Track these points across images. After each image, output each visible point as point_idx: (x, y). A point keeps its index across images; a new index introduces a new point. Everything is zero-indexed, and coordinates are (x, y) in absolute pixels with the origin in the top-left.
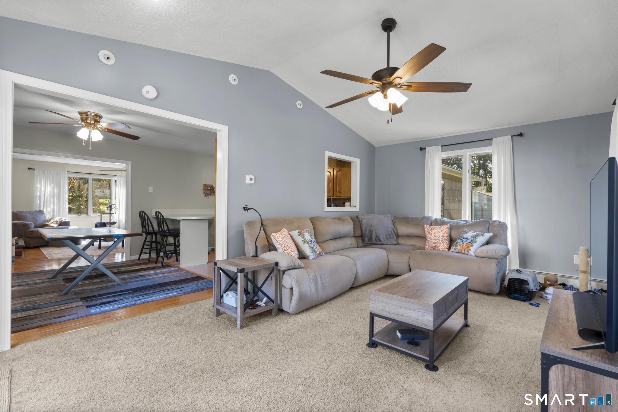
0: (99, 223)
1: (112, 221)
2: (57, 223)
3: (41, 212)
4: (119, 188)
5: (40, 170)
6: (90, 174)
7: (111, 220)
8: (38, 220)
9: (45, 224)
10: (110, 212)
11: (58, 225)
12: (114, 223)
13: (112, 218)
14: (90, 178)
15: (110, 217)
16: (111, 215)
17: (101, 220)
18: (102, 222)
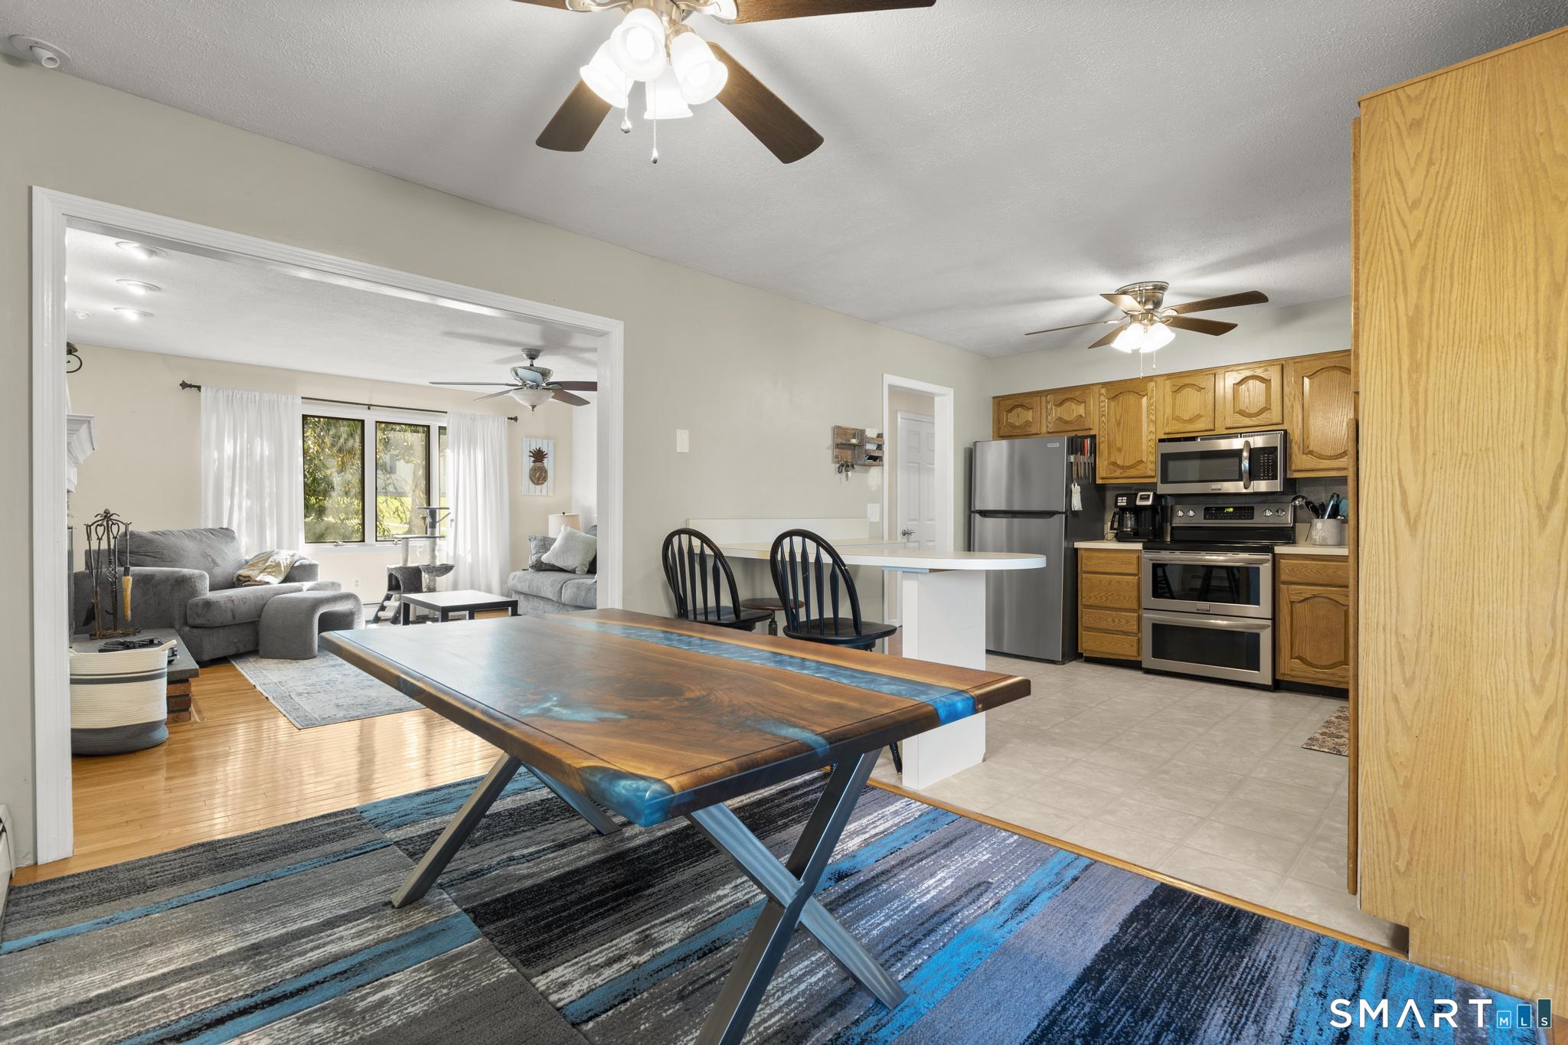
0: (400, 569)
1: (438, 563)
2: (281, 570)
3: (226, 534)
4: (453, 452)
5: (217, 391)
6: (369, 406)
7: (433, 557)
8: (218, 561)
9: (240, 576)
10: (433, 533)
11: (281, 578)
12: (446, 569)
13: (437, 553)
14: (370, 418)
15: (433, 550)
16: (434, 543)
17: (406, 561)
18: (410, 565)
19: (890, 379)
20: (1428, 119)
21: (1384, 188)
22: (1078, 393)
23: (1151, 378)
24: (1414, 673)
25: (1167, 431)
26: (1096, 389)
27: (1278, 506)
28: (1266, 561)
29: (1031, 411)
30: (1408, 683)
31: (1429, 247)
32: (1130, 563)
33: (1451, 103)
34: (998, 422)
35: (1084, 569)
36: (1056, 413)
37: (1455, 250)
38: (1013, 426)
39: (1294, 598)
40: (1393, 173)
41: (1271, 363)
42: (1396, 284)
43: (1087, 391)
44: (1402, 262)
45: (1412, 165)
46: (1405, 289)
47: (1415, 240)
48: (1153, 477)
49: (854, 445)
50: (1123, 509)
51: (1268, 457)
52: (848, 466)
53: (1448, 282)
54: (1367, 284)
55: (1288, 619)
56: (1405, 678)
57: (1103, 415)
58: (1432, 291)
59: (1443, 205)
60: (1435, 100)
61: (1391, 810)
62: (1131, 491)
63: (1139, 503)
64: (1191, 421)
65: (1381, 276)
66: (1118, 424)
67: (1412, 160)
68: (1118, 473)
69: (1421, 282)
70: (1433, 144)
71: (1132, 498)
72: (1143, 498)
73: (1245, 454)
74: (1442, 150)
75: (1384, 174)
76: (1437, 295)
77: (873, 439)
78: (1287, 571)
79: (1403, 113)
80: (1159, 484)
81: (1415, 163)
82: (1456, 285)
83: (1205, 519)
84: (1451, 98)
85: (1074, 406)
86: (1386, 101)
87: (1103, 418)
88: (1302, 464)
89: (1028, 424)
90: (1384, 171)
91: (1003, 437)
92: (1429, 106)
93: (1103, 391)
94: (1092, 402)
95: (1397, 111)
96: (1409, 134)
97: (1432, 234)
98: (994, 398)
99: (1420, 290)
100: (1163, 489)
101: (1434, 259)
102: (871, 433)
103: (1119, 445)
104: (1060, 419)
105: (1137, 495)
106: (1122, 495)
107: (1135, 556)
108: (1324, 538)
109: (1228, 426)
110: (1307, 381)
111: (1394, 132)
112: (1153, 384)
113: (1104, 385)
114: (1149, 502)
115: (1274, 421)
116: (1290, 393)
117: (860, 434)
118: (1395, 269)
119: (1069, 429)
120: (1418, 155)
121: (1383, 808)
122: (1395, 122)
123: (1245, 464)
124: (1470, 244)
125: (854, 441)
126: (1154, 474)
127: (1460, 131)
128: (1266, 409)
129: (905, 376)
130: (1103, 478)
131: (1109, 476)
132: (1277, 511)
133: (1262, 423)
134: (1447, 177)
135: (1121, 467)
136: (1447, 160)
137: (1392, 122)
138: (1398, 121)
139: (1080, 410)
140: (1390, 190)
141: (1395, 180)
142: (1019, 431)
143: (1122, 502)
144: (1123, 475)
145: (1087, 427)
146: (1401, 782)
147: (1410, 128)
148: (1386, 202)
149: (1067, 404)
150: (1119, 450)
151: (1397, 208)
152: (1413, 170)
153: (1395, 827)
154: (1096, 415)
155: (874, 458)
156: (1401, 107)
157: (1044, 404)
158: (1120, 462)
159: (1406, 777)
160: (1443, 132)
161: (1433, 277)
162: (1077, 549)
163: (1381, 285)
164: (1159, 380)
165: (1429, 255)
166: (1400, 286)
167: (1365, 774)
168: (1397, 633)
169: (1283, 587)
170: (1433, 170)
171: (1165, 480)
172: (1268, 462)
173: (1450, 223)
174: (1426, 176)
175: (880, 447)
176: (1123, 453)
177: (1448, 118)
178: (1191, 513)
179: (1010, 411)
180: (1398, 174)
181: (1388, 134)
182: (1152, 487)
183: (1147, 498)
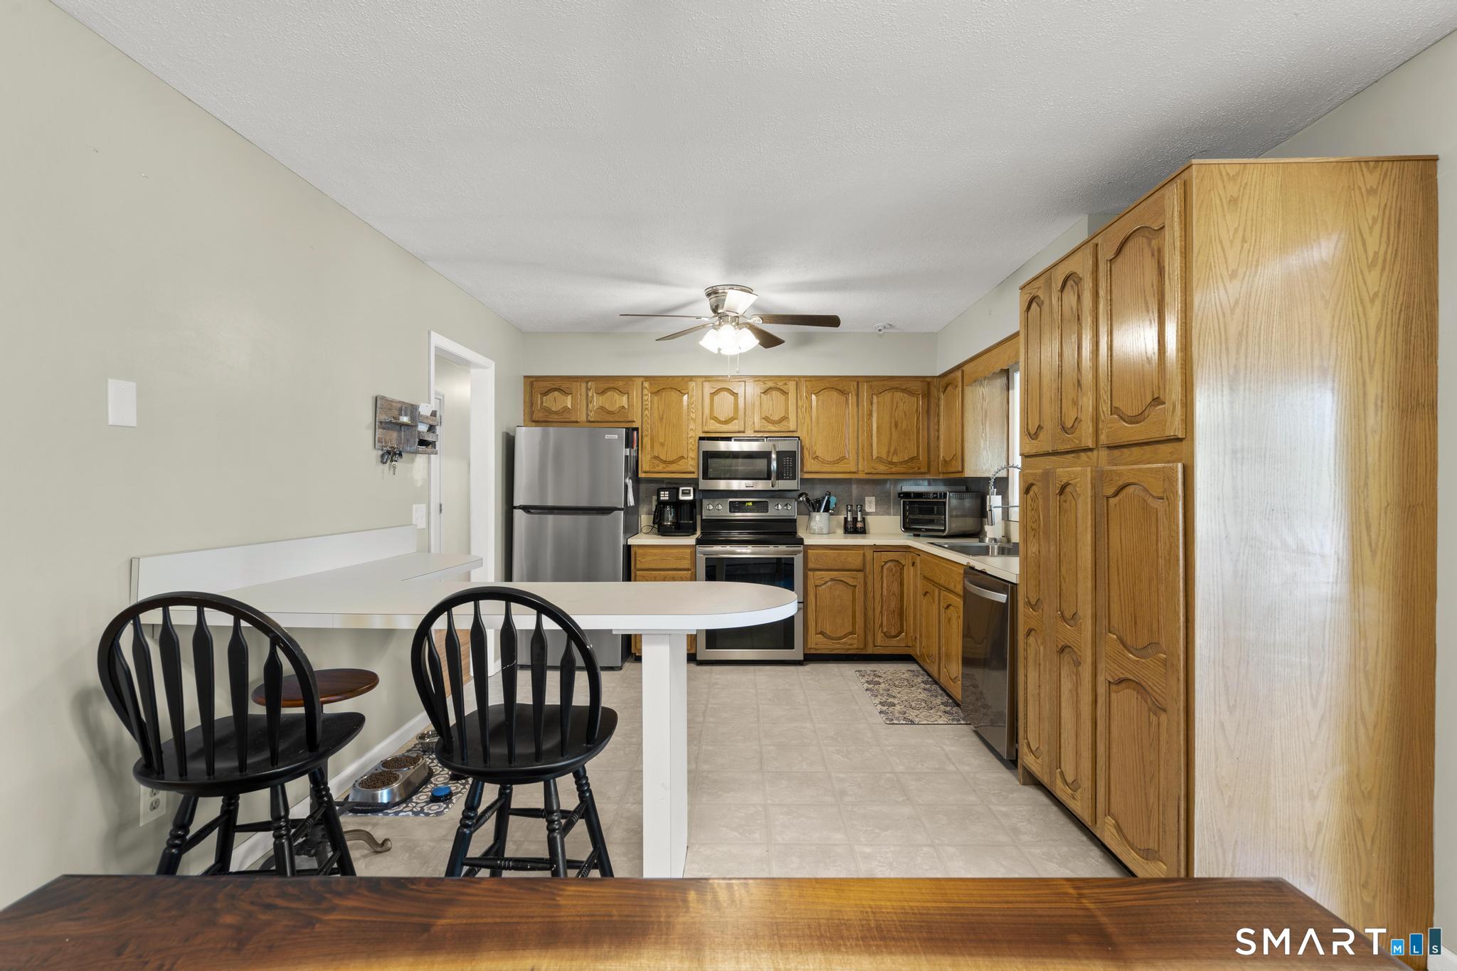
19: (438, 340)
20: (1242, 199)
21: (1211, 252)
22: (621, 383)
23: (691, 378)
24: (1235, 701)
25: (706, 430)
26: (639, 382)
27: (786, 501)
28: (799, 552)
29: (570, 397)
30: (1231, 709)
31: (1244, 316)
32: (684, 558)
33: (1257, 192)
34: (530, 405)
35: (638, 566)
36: (597, 401)
37: (1261, 322)
38: (549, 411)
39: (818, 582)
40: (1217, 241)
41: (790, 378)
42: (1221, 344)
43: (631, 383)
44: (1225, 324)
45: (1231, 237)
46: (1227, 349)
47: (1234, 306)
48: (693, 473)
49: (402, 425)
50: (664, 503)
51: (789, 459)
52: (395, 454)
53: (1257, 350)
54: (1199, 337)
55: (813, 600)
56: (1229, 706)
57: (646, 409)
58: (1246, 356)
59: (1253, 281)
60: (1246, 184)
61: (1219, 830)
62: (673, 486)
63: (682, 498)
64: (726, 422)
65: (1210, 333)
66: (661, 419)
67: (1231, 233)
68: (660, 468)
69: (1239, 346)
70: (1246, 223)
71: (674, 491)
72: (684, 493)
73: (774, 456)
74: (1252, 230)
75: (1211, 239)
76: (1249, 360)
77: (427, 417)
78: (813, 560)
79: (1224, 187)
80: (701, 480)
81: (1234, 237)
82: (1262, 354)
83: (730, 511)
84: (1257, 187)
85: (616, 396)
86: (1212, 171)
87: (646, 412)
88: (811, 467)
89: (566, 409)
90: (1211, 236)
91: (537, 422)
92: (1242, 189)
93: (646, 384)
94: (635, 394)
95: (1220, 183)
96: (1229, 208)
97: (1246, 304)
98: (525, 377)
99: (1238, 352)
100: (705, 485)
101: (1247, 327)
102: (425, 410)
103: (662, 440)
104: (602, 408)
105: (678, 489)
106: (664, 489)
107: (688, 551)
108: (821, 529)
109: (757, 429)
110: (813, 397)
111: (1218, 202)
112: (693, 384)
113: (647, 378)
114: (691, 498)
115: (791, 429)
116: (803, 406)
117: (412, 410)
118: (1219, 329)
119: (611, 419)
120: (1235, 229)
121: (1214, 829)
122: (1219, 194)
123: (774, 465)
124: (1271, 319)
125: (405, 419)
126: (693, 470)
127: (1264, 218)
128: (785, 418)
129: (451, 338)
130: (645, 472)
131: (652, 470)
132: (786, 505)
133: (783, 430)
134: (1255, 258)
135: (665, 462)
136: (1255, 240)
137: (1216, 193)
138: (1221, 193)
139: (624, 401)
140: (1215, 255)
141: (1219, 246)
142: (556, 417)
143: (665, 496)
144: (665, 470)
145: (630, 419)
146: (1227, 803)
147: (1229, 203)
148: (1213, 265)
149: (609, 394)
150: (662, 445)
151: (1221, 273)
152: (1232, 242)
153: (1222, 845)
154: (637, 406)
155: (423, 443)
156: (1223, 182)
157: (584, 390)
158: (663, 457)
159: (1230, 797)
160: (1252, 216)
161: (1247, 342)
162: (630, 546)
163: (1210, 342)
164: (700, 380)
165: (1243, 323)
166: (1224, 345)
167: (1200, 802)
168: (1223, 666)
169: (810, 573)
170: (1246, 246)
171: (706, 476)
172: (789, 465)
173: (1258, 298)
174: (1241, 251)
175: (432, 428)
176: (665, 448)
177: (1255, 204)
178: (720, 507)
179: (546, 394)
180: (1221, 242)
181: (1213, 203)
182: (694, 483)
183: (687, 493)
